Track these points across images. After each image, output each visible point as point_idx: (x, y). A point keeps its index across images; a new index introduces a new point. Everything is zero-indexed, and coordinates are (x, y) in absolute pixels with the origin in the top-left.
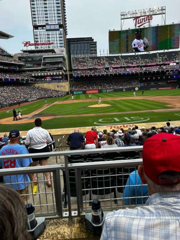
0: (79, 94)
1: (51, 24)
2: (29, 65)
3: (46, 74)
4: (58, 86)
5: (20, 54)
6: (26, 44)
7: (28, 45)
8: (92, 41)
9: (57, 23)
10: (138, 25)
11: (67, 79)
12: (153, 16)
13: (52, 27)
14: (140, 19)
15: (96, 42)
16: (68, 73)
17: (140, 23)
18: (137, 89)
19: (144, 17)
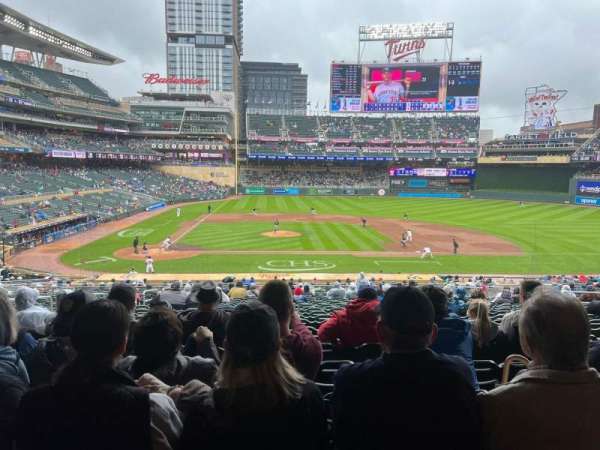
0: (258, 194)
1: (208, 33)
2: (152, 125)
3: (187, 147)
4: (212, 175)
5: (135, 98)
6: (151, 78)
7: (154, 80)
8: (297, 73)
9: (220, 32)
10: (394, 57)
11: (232, 160)
12: (427, 42)
13: (210, 41)
14: (398, 44)
15: (306, 76)
16: (236, 147)
17: (399, 52)
18: (382, 192)
19: (407, 42)
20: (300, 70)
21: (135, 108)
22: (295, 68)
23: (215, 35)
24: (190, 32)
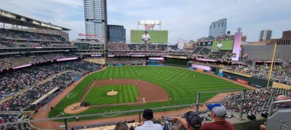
2: (81, 48)
4: (98, 61)
5: (76, 41)
6: (80, 35)
10: (147, 29)
11: (104, 57)
14: (148, 26)
15: (125, 29)
18: (144, 64)
21: (75, 44)
22: (122, 27)
23: (99, 20)
24: (92, 19)
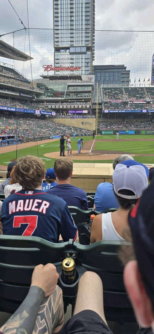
1: (76, 46)
2: (49, 94)
3: (69, 107)
4: (82, 123)
5: (39, 80)
6: (47, 68)
7: (49, 69)
8: (123, 70)
9: (84, 45)
13: (78, 50)
16: (97, 107)
20: (125, 68)
22: (122, 67)
23: (81, 47)
24: (67, 46)
